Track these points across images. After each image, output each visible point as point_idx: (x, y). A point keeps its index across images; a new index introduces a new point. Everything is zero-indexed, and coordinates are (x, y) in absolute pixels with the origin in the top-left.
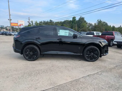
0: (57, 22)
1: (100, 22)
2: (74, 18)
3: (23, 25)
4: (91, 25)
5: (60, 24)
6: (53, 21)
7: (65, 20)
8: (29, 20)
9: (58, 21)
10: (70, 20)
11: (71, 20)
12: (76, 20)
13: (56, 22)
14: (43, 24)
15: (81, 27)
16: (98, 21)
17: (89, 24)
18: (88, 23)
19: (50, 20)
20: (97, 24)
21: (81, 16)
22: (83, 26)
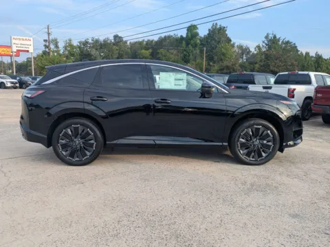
0: (136, 43)
1: (273, 42)
2: (192, 29)
3: (28, 51)
4: (245, 51)
5: (147, 49)
6: (124, 39)
7: (163, 35)
8: (49, 34)
9: (141, 40)
10: (179, 36)
11: (181, 36)
12: (197, 34)
13: (132, 41)
14: (93, 47)
15: (216, 58)
16: (266, 37)
17: (240, 47)
18: (236, 45)
19: (116, 37)
20: (264, 50)
21: (215, 22)
22: (224, 54)
